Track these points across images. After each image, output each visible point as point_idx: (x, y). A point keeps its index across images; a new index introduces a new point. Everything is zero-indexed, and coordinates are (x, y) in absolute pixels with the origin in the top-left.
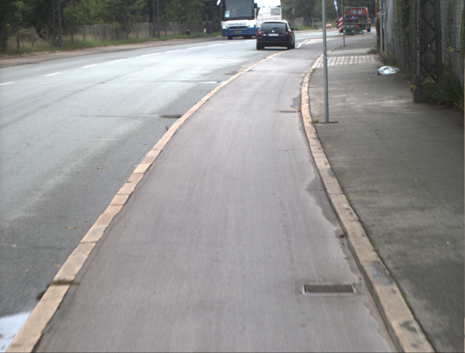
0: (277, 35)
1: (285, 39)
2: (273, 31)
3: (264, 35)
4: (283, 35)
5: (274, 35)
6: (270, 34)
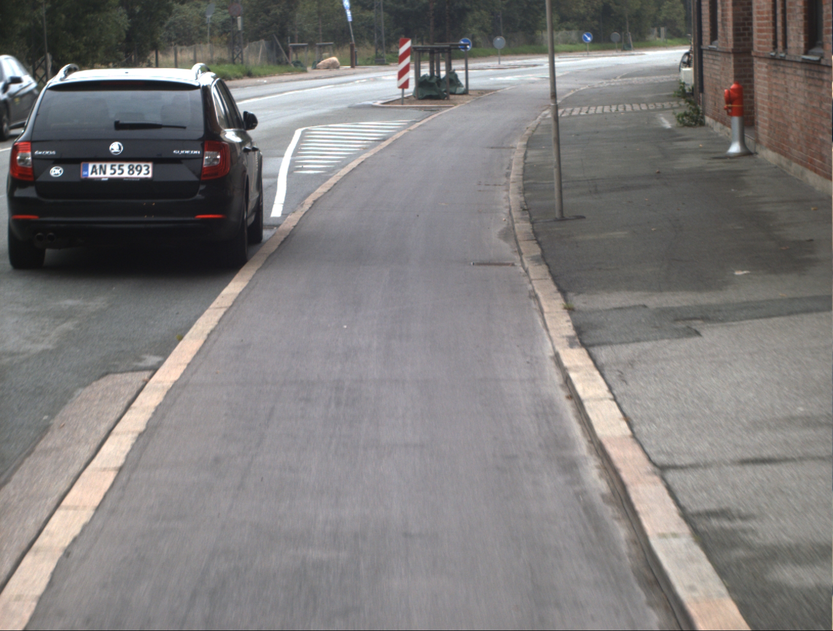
0: (145, 171)
1: (198, 196)
2: (115, 147)
3: (56, 172)
4: (183, 174)
5: (125, 171)
6: (98, 165)
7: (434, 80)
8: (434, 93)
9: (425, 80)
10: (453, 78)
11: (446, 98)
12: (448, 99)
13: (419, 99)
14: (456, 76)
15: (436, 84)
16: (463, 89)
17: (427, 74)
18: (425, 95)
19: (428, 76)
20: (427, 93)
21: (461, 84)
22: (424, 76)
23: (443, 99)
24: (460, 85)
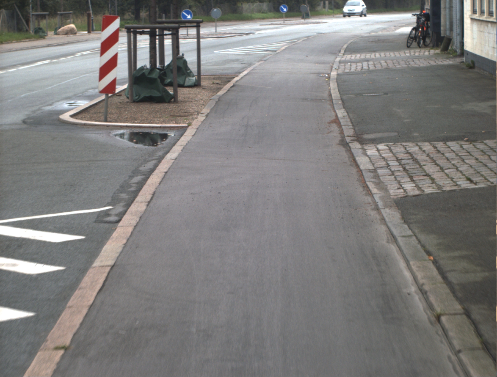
7: (155, 75)
8: (156, 94)
9: (144, 74)
10: (181, 65)
11: (173, 100)
12: (176, 101)
13: (134, 102)
14: (185, 62)
15: (159, 80)
16: (194, 79)
17: (145, 66)
18: (142, 96)
19: (147, 69)
20: (145, 93)
21: (191, 72)
22: (142, 68)
23: (169, 102)
24: (190, 74)
